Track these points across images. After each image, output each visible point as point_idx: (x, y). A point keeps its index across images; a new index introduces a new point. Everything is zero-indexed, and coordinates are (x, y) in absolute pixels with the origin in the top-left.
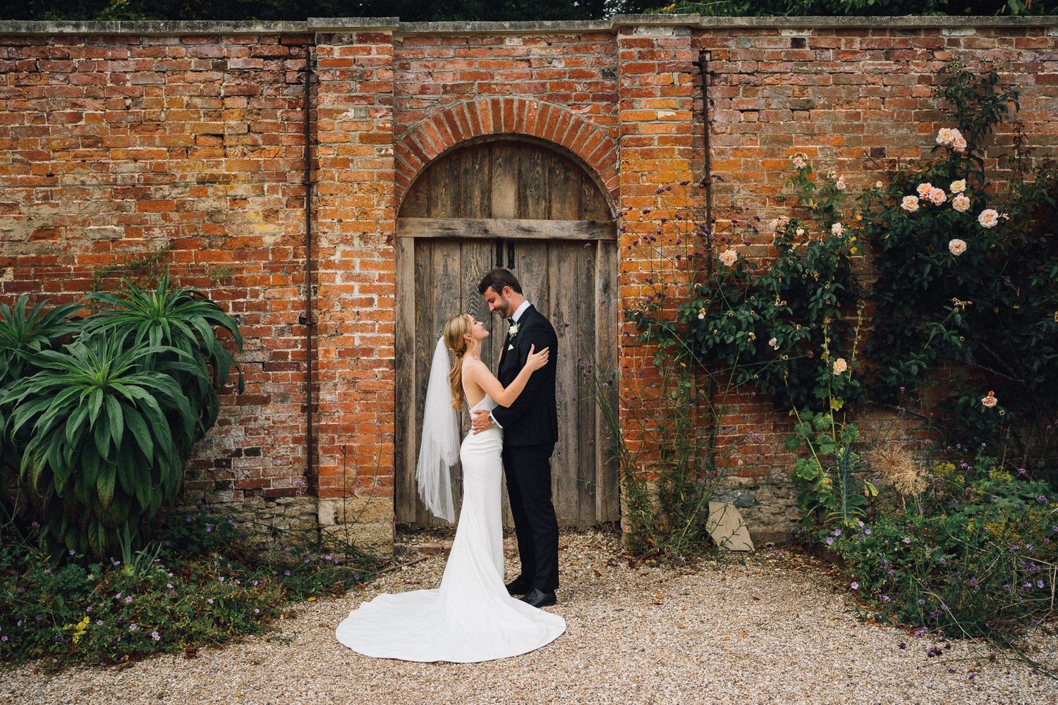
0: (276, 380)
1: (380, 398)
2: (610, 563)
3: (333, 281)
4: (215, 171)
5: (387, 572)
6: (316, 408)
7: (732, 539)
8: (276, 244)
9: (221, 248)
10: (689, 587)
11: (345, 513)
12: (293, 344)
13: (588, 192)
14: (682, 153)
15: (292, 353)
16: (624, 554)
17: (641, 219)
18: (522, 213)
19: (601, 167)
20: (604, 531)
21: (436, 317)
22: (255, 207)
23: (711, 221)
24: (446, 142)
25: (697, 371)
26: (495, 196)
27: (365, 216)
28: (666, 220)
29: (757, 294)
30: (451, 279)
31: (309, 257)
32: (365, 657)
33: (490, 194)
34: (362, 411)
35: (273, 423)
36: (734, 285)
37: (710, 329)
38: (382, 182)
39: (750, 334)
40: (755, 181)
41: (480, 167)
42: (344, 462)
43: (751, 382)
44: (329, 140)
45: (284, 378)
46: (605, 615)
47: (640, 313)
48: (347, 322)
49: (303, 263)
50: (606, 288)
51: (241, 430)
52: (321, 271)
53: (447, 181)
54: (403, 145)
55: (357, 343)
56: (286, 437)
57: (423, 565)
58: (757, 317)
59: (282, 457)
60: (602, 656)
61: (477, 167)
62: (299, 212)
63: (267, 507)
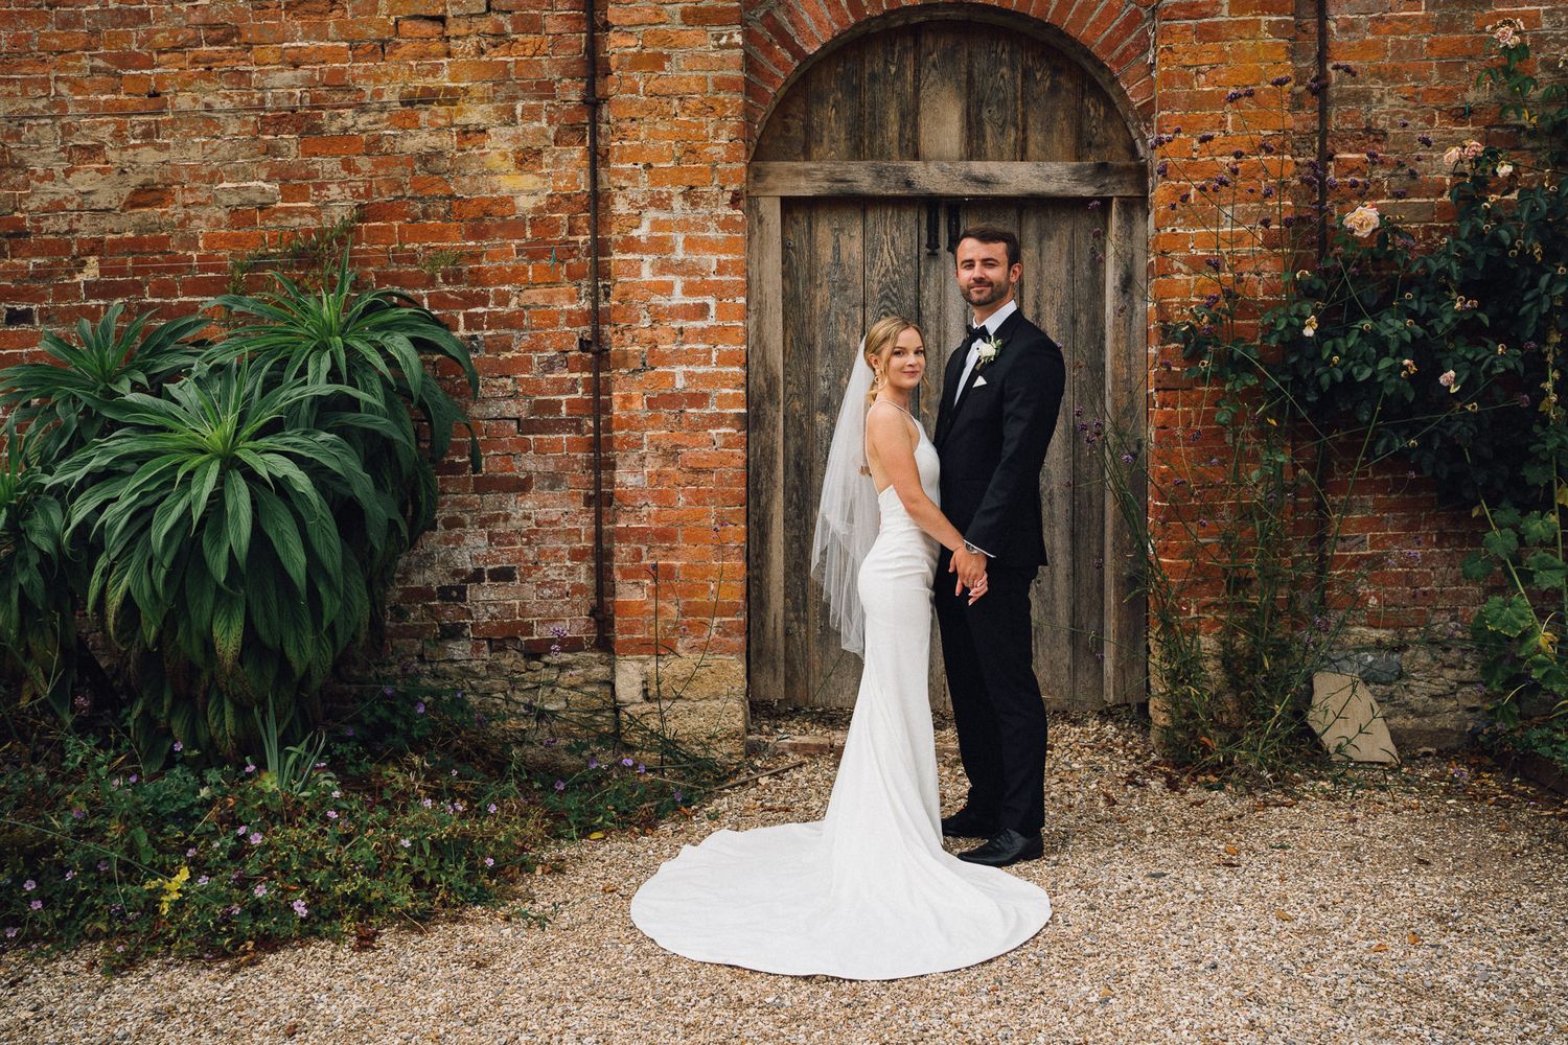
0: (540, 450)
1: (721, 481)
2: (1131, 779)
3: (638, 274)
4: (430, 82)
5: (733, 787)
6: (609, 499)
7: (1361, 741)
8: (538, 209)
9: (444, 218)
10: (1285, 832)
11: (658, 683)
12: (568, 387)
13: (1094, 110)
14: (1274, 28)
15: (568, 402)
16: (1155, 763)
17: (1195, 155)
18: (974, 147)
19: (1119, 62)
20: (1118, 721)
21: (819, 339)
22: (500, 144)
23: (1326, 156)
24: (837, 22)
25: (1296, 433)
26: (925, 122)
27: (692, 157)
28: (1242, 154)
29: (1416, 290)
30: (847, 271)
31: (595, 232)
32: (680, 959)
33: (915, 119)
34: (689, 503)
35: (537, 523)
36: (1370, 276)
37: (1326, 355)
38: (722, 95)
39: (1406, 362)
40: (1413, 79)
41: (898, 69)
42: (656, 592)
43: (1403, 455)
44: (626, 21)
45: (554, 446)
46: (1130, 884)
47: (1192, 327)
48: (661, 347)
49: (585, 242)
50: (1127, 283)
51: (482, 535)
52: (617, 256)
53: (840, 96)
54: (760, 29)
55: (680, 383)
56: (559, 549)
57: (796, 776)
58: (1419, 330)
59: (552, 584)
60: (1134, 977)
61: (893, 69)
62: (578, 152)
63: (528, 670)
